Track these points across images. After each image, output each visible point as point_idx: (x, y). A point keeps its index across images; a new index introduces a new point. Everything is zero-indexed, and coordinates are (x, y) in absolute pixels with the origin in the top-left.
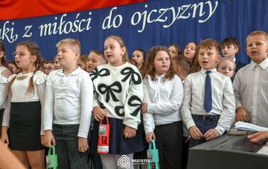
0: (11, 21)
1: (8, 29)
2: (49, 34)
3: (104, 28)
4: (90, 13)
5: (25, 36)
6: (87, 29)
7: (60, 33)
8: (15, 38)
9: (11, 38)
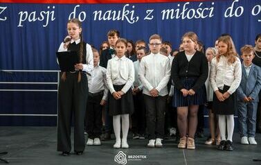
0: (131, 4)
1: (128, 11)
2: (172, 18)
3: (226, 16)
4: (213, 3)
5: (146, 18)
6: (210, 16)
7: (183, 18)
8: (135, 19)
9: (132, 19)
